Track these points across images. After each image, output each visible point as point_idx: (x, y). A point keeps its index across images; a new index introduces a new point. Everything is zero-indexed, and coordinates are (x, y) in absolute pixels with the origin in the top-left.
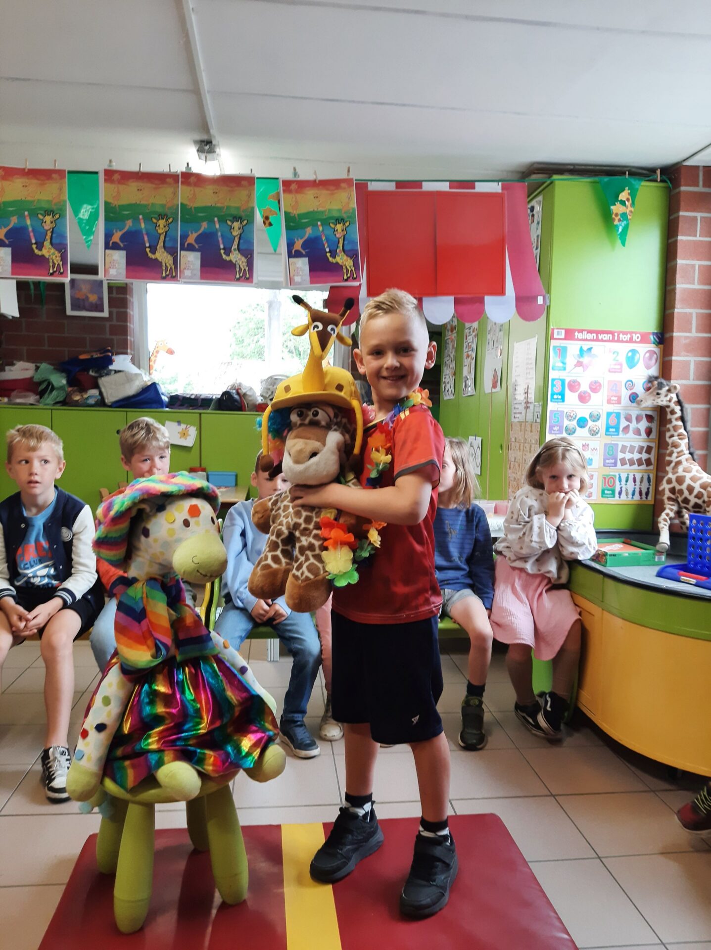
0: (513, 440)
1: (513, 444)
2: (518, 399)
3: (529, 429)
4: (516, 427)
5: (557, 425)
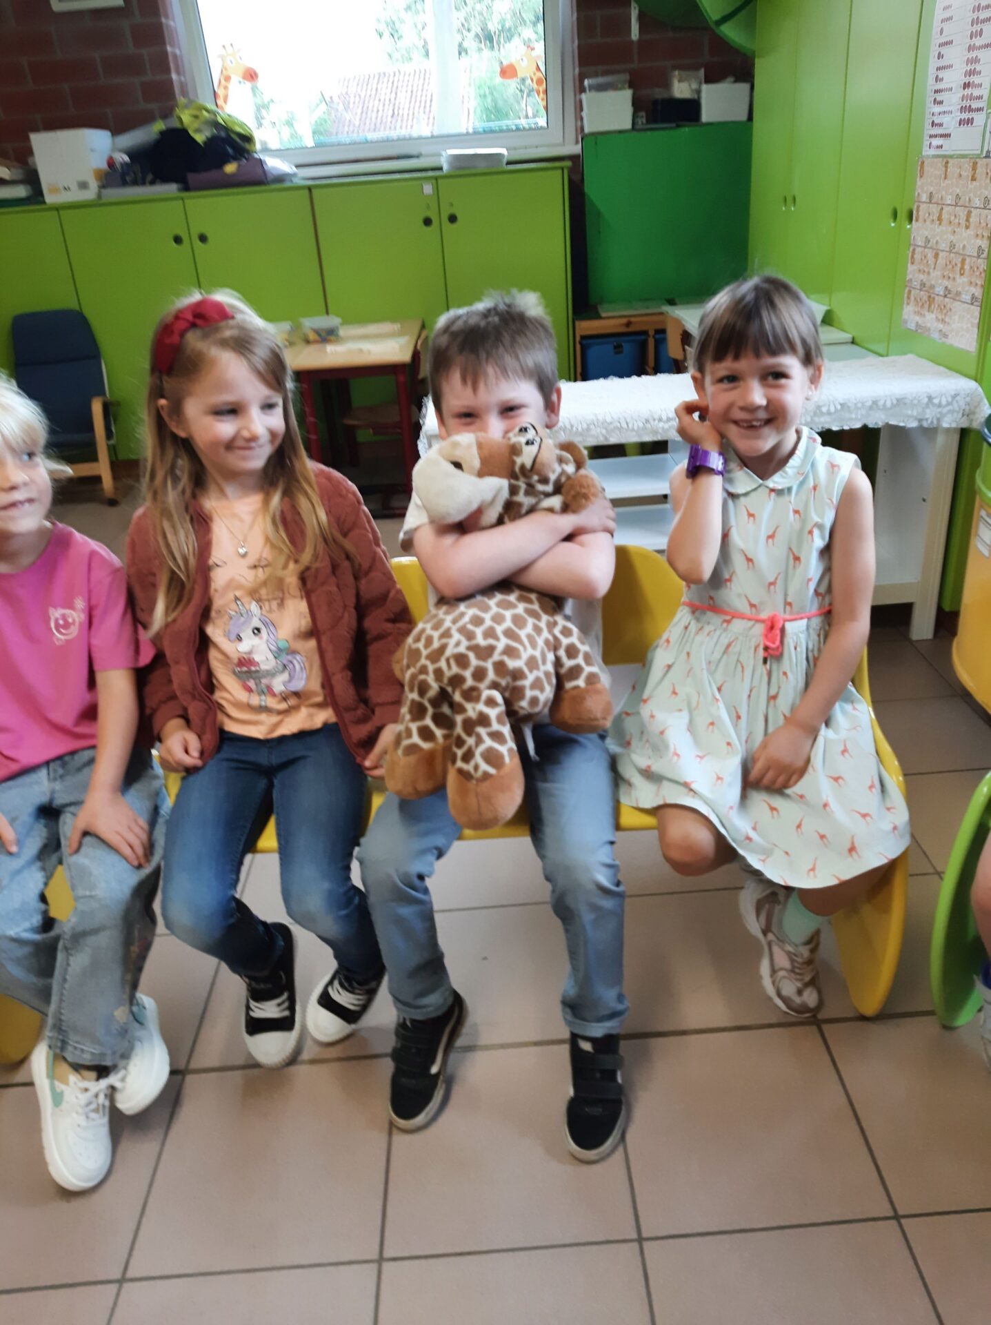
0: (924, 198)
1: (923, 207)
2: (941, 103)
3: (967, 173)
4: (933, 169)
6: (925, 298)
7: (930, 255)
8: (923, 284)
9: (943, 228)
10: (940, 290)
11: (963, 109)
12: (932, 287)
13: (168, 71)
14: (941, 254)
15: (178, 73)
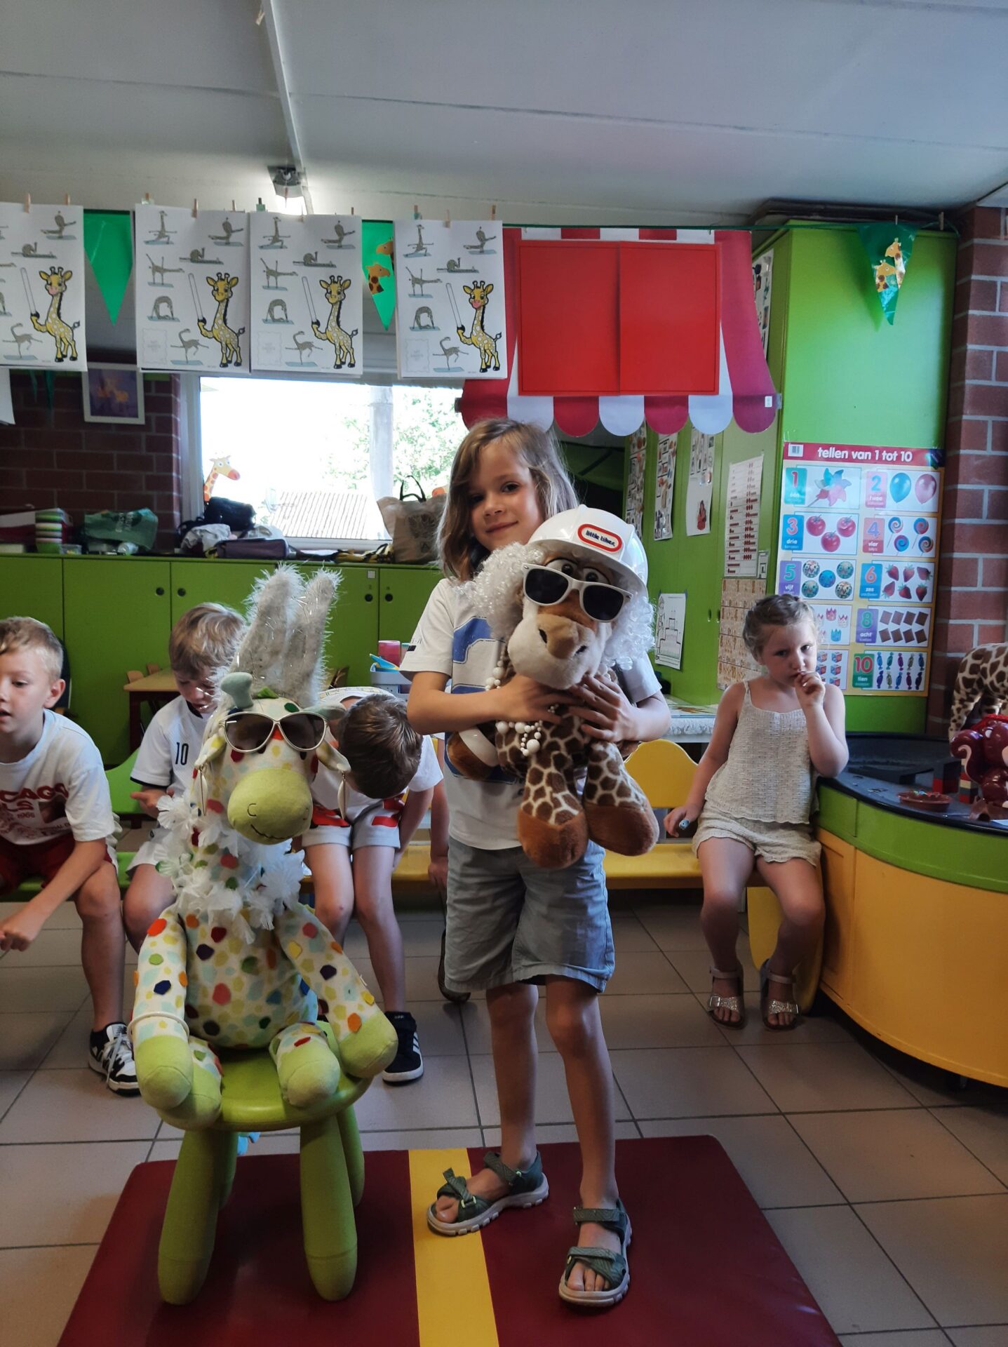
1: (725, 609)
2: (733, 545)
3: (750, 588)
4: (731, 585)
5: (791, 583)
6: (730, 668)
7: (731, 640)
8: (728, 659)
9: (737, 622)
10: (738, 662)
11: (746, 550)
12: (734, 661)
13: (171, 470)
14: (738, 639)
15: (178, 473)
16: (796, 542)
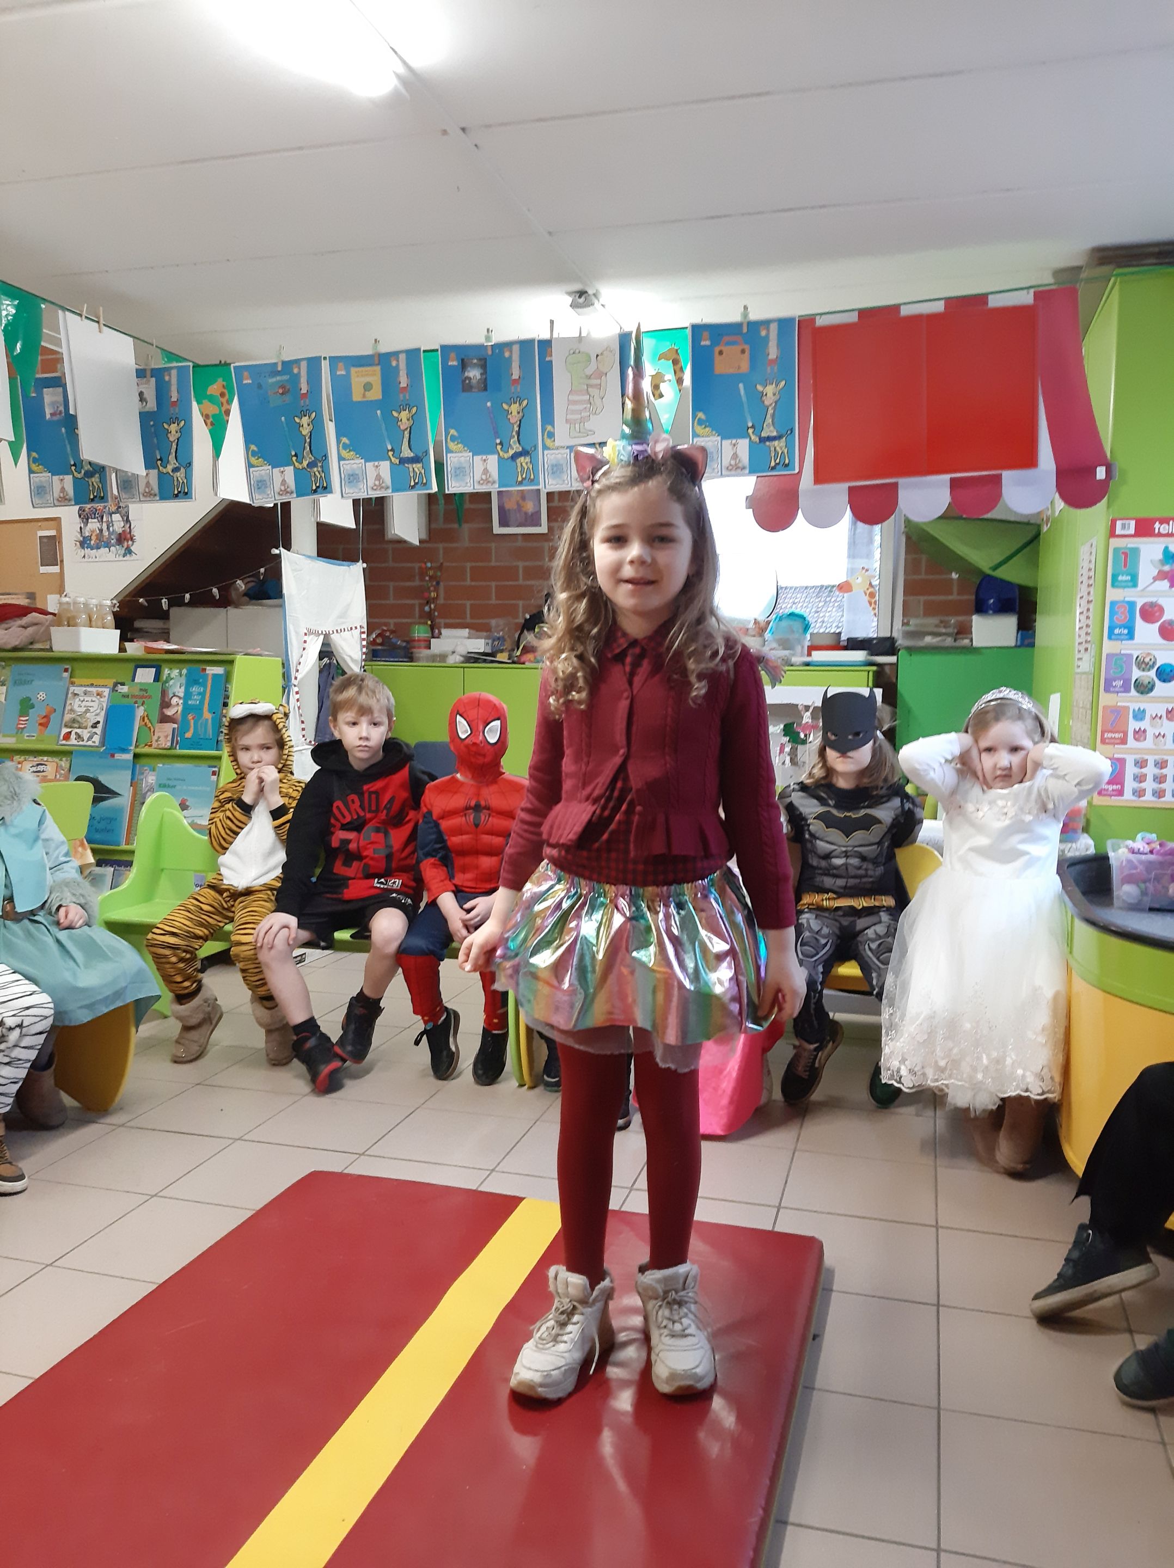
5: (1120, 679)
16: (1126, 631)
